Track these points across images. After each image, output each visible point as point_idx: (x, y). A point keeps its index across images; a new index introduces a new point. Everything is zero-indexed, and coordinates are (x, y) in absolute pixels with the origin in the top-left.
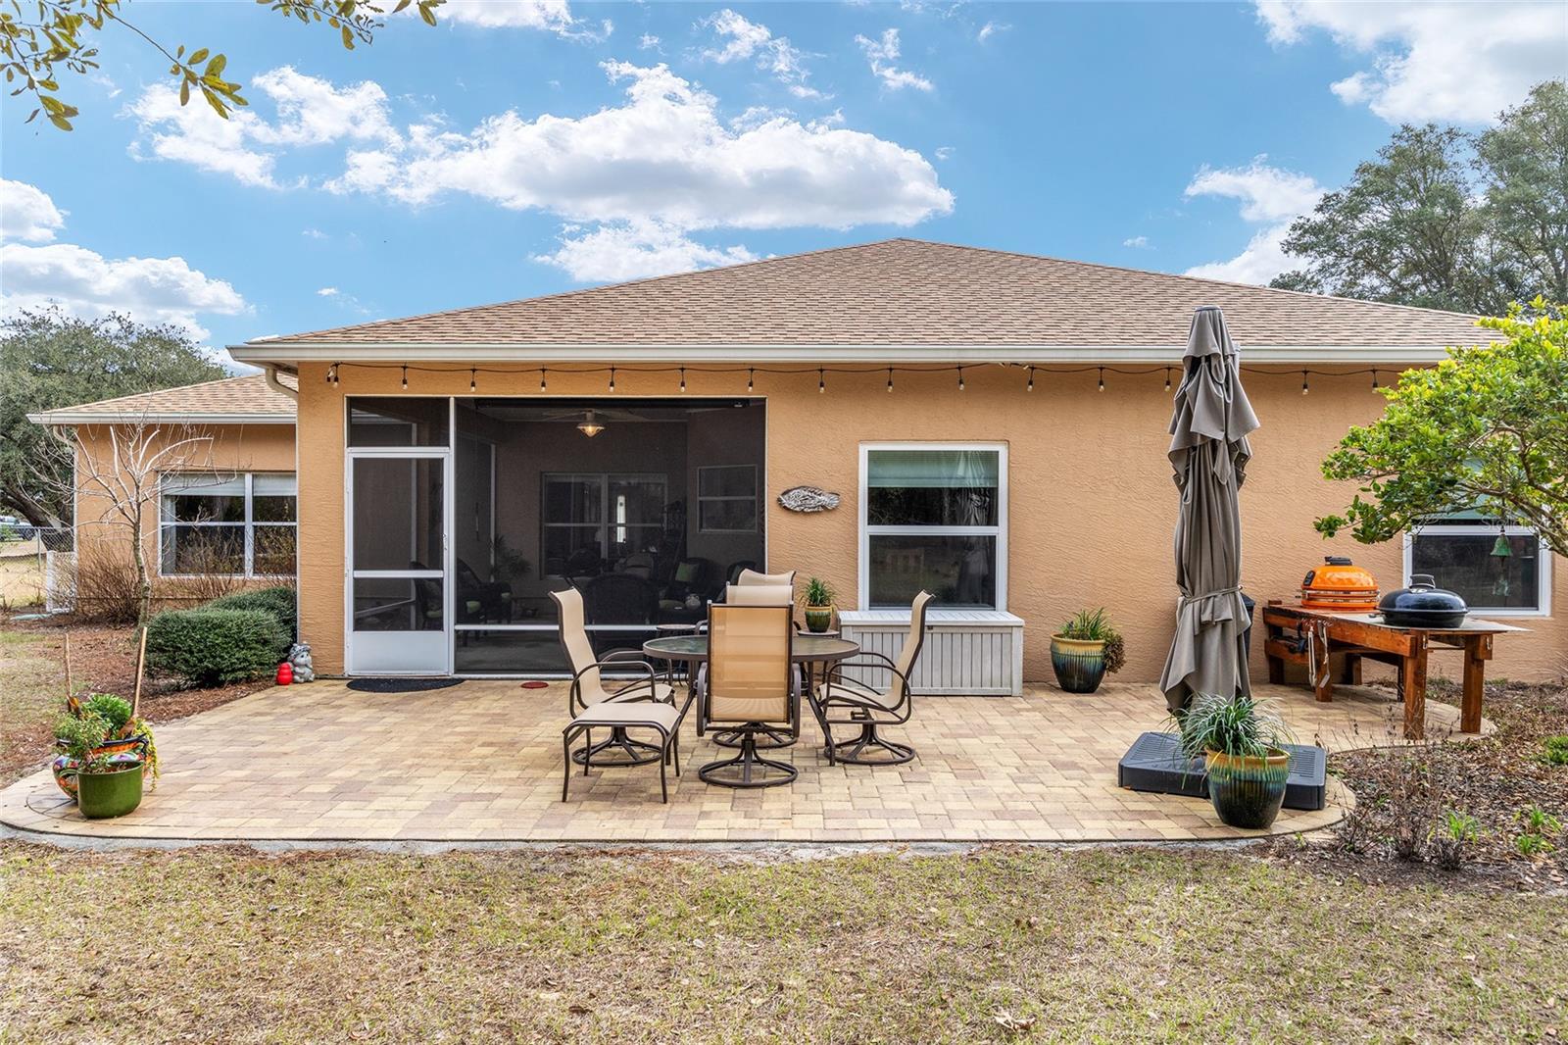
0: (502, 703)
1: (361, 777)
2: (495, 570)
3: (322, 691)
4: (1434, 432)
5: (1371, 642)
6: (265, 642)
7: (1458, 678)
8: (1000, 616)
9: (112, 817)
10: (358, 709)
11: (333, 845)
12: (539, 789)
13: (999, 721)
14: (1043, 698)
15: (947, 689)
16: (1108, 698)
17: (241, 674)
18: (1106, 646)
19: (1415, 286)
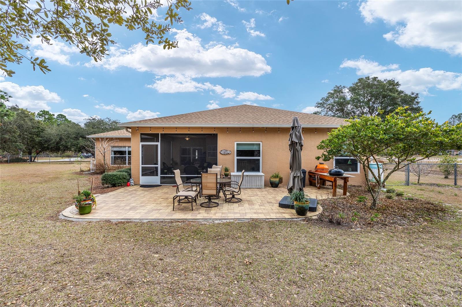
0: (168, 190)
1: (137, 205)
2: (172, 164)
3: (135, 187)
4: (337, 141)
5: (327, 179)
6: (125, 178)
7: (343, 185)
8: (261, 173)
9: (85, 214)
10: (140, 191)
11: (126, 220)
12: (169, 208)
13: (259, 193)
14: (268, 188)
15: (250, 187)
16: (280, 189)
17: (120, 184)
18: (279, 179)
19: (338, 114)
